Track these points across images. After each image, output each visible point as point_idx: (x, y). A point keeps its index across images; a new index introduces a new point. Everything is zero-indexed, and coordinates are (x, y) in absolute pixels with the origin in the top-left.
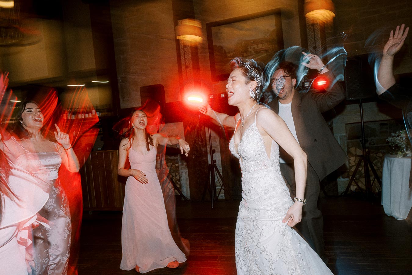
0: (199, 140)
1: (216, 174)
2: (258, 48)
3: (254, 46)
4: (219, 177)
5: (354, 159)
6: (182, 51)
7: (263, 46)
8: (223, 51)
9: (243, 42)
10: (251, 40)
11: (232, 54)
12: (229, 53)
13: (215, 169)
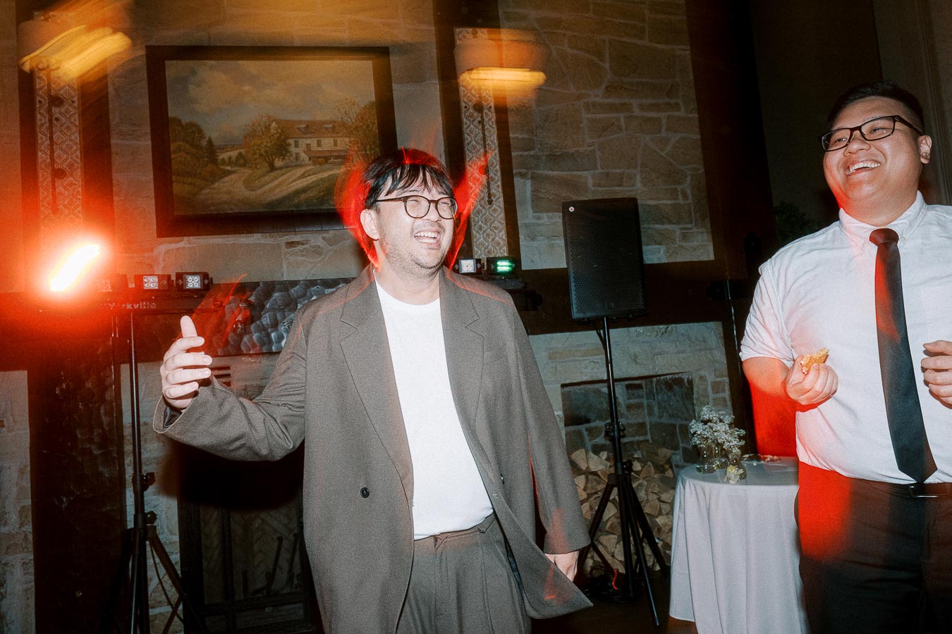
0: (91, 440)
1: (152, 560)
2: (320, 149)
3: (308, 141)
4: (162, 571)
5: (584, 482)
6: (44, 134)
7: (335, 144)
8: (204, 143)
9: (274, 124)
10: (301, 122)
11: (234, 154)
12: (223, 149)
13: (151, 545)
